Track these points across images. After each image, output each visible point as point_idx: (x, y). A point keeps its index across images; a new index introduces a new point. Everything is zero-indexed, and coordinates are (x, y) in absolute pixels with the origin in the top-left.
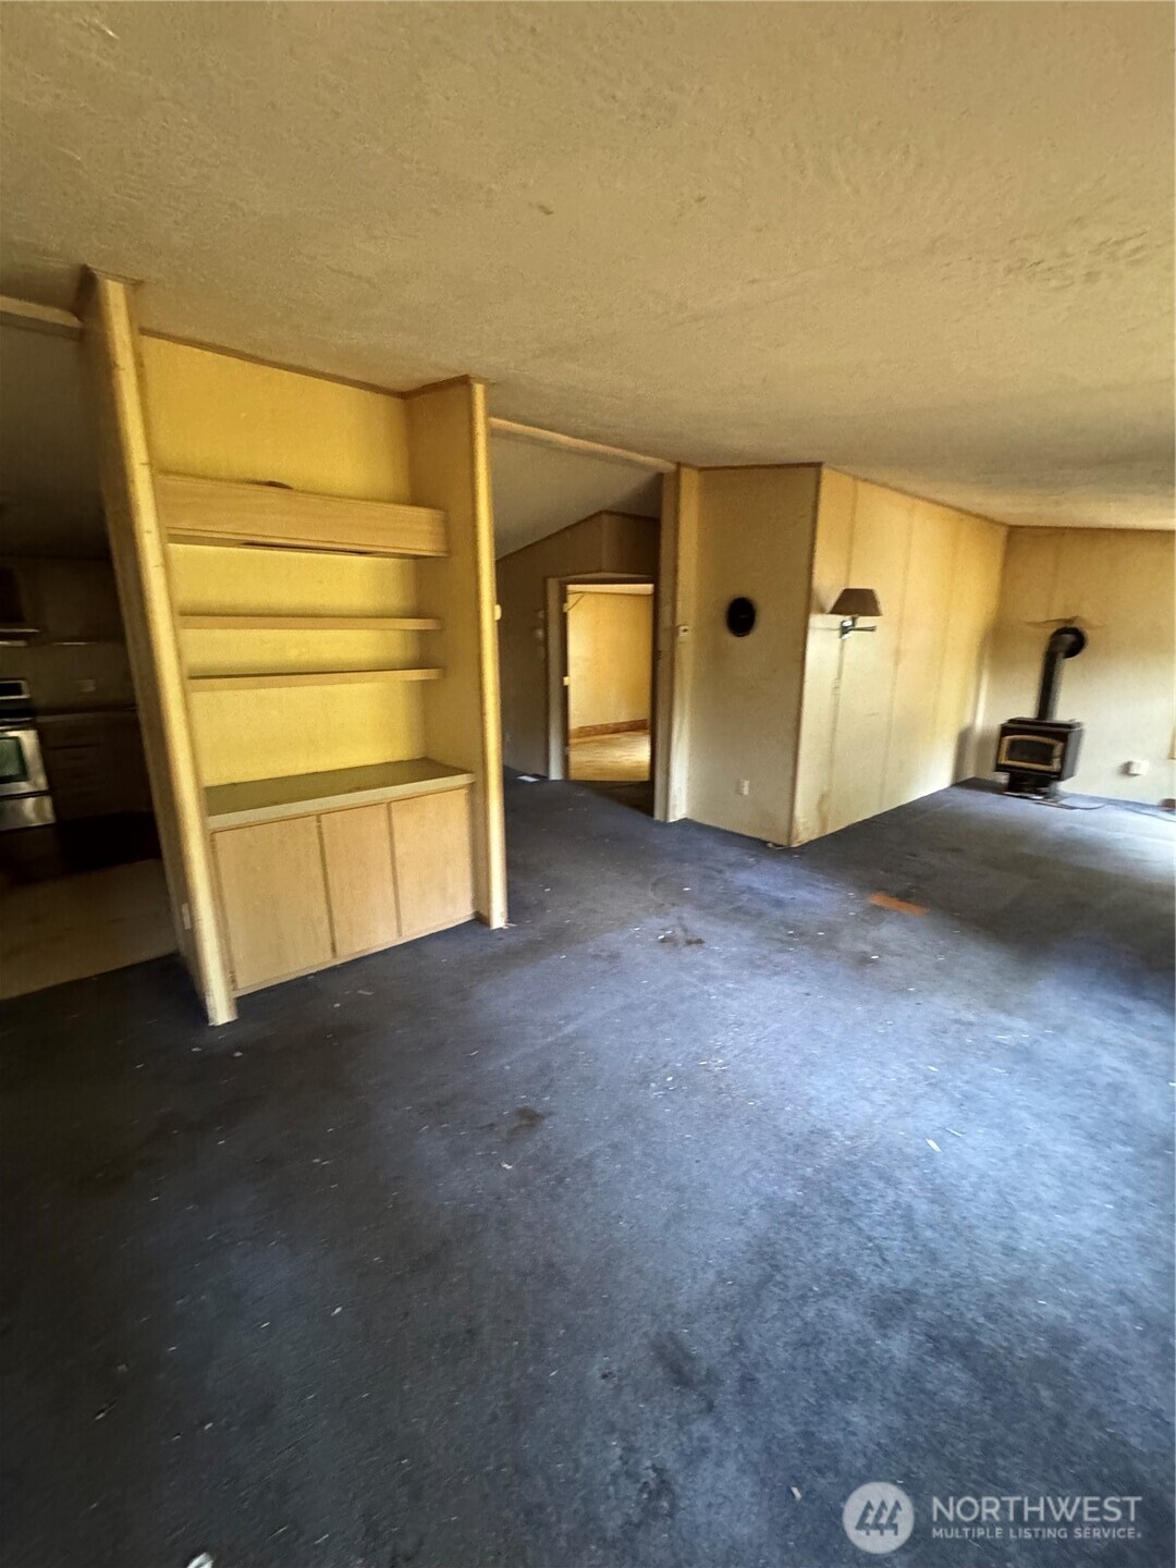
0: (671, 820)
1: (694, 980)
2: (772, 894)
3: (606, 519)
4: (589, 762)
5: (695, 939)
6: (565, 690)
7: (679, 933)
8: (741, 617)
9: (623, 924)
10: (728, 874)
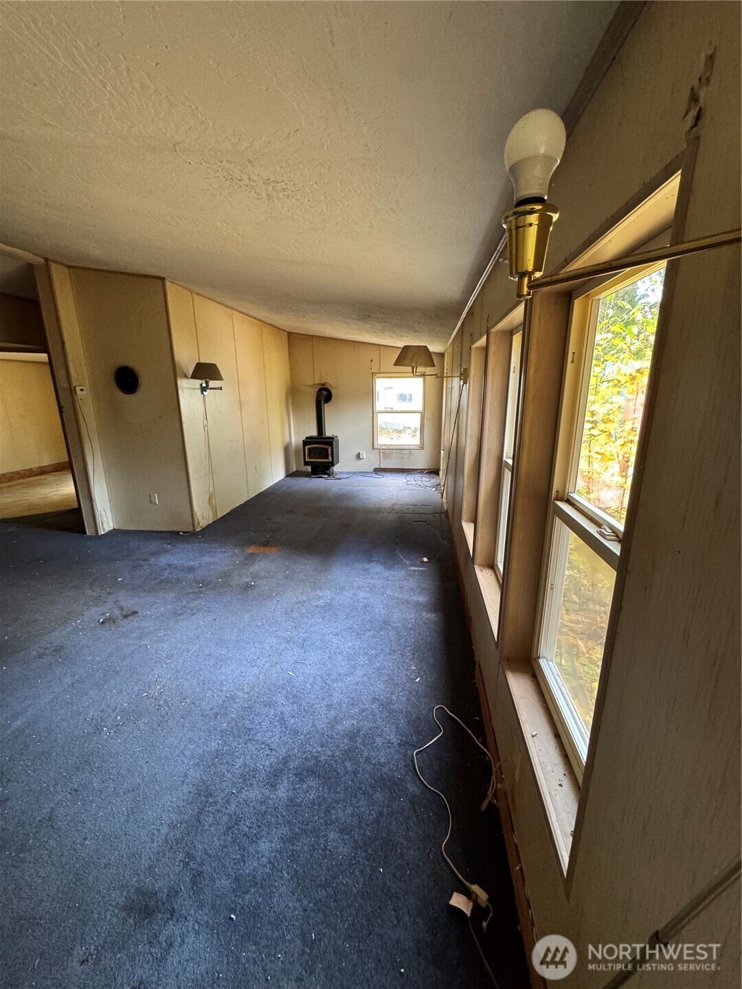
0: (103, 533)
1: (132, 641)
2: (186, 565)
5: (130, 612)
7: (117, 612)
8: (127, 380)
9: (64, 622)
10: (152, 560)
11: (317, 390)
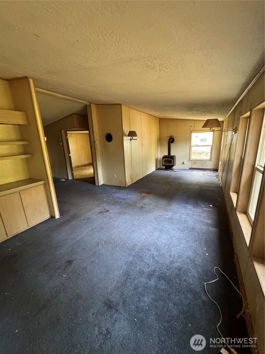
0: (100, 185)
1: (107, 220)
2: (123, 197)
3: (74, 116)
4: (79, 174)
5: (107, 210)
6: (70, 157)
7: (103, 210)
8: (109, 138)
9: (90, 211)
10: (113, 195)
11: (169, 138)
